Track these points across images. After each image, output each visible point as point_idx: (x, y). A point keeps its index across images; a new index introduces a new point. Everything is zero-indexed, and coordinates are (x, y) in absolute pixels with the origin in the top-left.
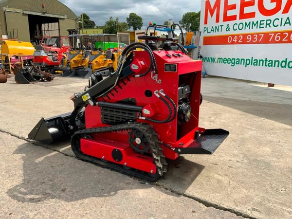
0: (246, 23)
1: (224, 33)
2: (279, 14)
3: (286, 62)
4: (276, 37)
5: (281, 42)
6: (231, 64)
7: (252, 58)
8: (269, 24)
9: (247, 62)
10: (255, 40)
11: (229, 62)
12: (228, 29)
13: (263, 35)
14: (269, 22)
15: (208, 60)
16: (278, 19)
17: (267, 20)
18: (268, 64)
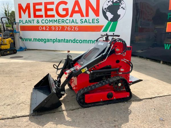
0: (50, 20)
1: (35, 24)
2: (68, 17)
3: (75, 40)
4: (68, 28)
5: (71, 31)
6: (44, 42)
7: (57, 38)
8: (63, 22)
9: (54, 41)
10: (57, 29)
11: (42, 41)
12: (38, 22)
13: (61, 27)
14: (63, 21)
15: (26, 40)
16: (68, 20)
17: (62, 20)
18: (66, 41)
